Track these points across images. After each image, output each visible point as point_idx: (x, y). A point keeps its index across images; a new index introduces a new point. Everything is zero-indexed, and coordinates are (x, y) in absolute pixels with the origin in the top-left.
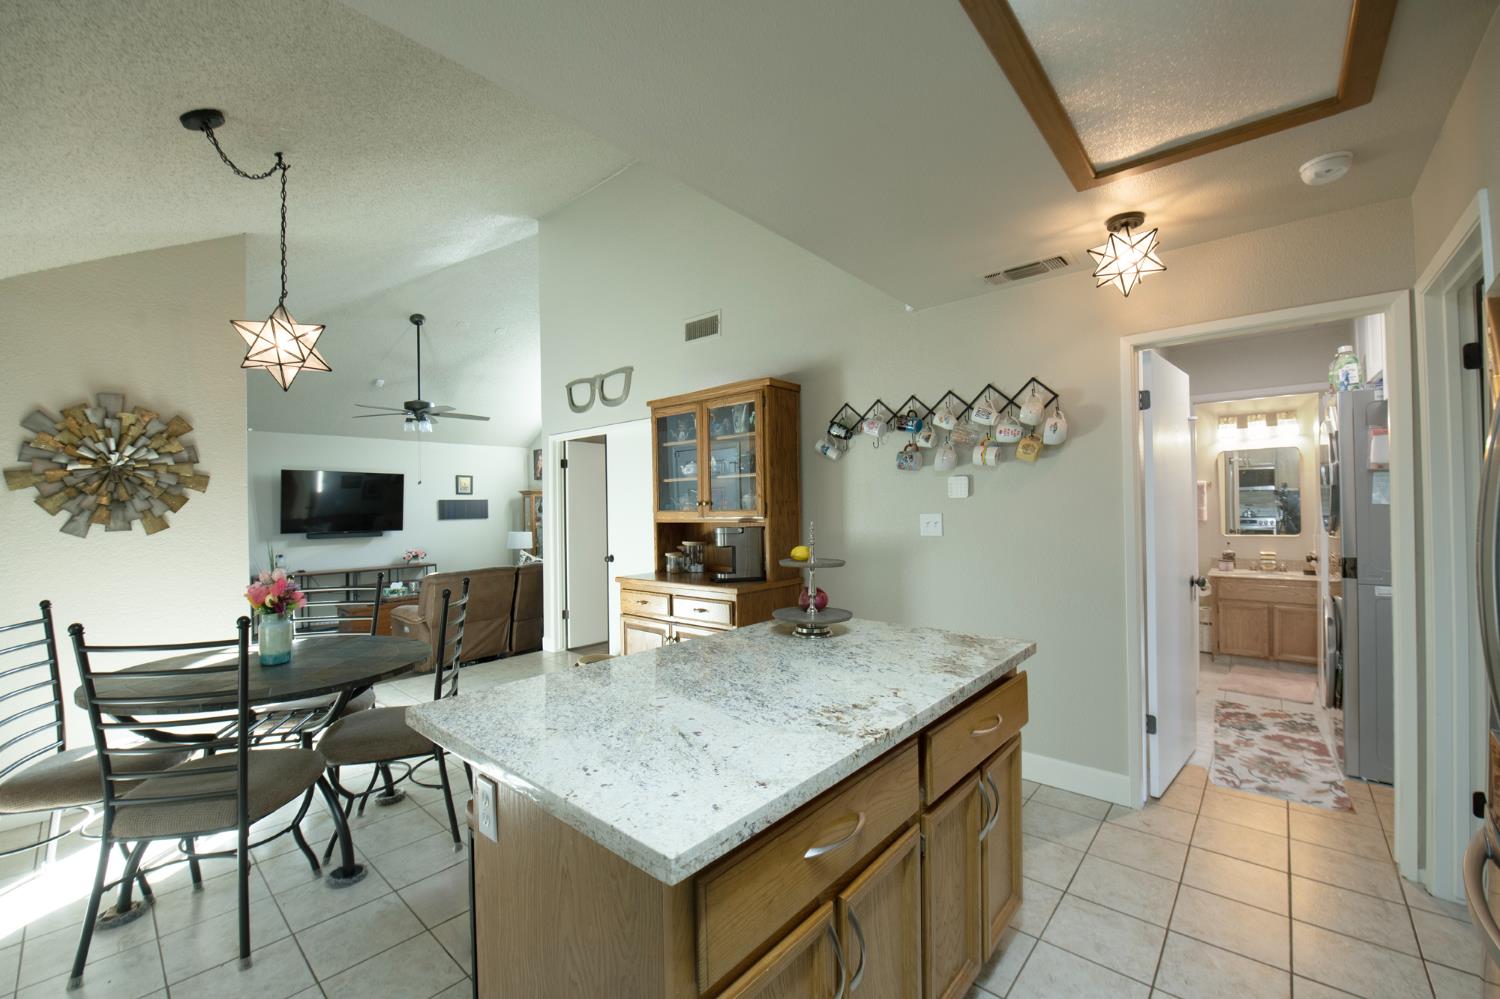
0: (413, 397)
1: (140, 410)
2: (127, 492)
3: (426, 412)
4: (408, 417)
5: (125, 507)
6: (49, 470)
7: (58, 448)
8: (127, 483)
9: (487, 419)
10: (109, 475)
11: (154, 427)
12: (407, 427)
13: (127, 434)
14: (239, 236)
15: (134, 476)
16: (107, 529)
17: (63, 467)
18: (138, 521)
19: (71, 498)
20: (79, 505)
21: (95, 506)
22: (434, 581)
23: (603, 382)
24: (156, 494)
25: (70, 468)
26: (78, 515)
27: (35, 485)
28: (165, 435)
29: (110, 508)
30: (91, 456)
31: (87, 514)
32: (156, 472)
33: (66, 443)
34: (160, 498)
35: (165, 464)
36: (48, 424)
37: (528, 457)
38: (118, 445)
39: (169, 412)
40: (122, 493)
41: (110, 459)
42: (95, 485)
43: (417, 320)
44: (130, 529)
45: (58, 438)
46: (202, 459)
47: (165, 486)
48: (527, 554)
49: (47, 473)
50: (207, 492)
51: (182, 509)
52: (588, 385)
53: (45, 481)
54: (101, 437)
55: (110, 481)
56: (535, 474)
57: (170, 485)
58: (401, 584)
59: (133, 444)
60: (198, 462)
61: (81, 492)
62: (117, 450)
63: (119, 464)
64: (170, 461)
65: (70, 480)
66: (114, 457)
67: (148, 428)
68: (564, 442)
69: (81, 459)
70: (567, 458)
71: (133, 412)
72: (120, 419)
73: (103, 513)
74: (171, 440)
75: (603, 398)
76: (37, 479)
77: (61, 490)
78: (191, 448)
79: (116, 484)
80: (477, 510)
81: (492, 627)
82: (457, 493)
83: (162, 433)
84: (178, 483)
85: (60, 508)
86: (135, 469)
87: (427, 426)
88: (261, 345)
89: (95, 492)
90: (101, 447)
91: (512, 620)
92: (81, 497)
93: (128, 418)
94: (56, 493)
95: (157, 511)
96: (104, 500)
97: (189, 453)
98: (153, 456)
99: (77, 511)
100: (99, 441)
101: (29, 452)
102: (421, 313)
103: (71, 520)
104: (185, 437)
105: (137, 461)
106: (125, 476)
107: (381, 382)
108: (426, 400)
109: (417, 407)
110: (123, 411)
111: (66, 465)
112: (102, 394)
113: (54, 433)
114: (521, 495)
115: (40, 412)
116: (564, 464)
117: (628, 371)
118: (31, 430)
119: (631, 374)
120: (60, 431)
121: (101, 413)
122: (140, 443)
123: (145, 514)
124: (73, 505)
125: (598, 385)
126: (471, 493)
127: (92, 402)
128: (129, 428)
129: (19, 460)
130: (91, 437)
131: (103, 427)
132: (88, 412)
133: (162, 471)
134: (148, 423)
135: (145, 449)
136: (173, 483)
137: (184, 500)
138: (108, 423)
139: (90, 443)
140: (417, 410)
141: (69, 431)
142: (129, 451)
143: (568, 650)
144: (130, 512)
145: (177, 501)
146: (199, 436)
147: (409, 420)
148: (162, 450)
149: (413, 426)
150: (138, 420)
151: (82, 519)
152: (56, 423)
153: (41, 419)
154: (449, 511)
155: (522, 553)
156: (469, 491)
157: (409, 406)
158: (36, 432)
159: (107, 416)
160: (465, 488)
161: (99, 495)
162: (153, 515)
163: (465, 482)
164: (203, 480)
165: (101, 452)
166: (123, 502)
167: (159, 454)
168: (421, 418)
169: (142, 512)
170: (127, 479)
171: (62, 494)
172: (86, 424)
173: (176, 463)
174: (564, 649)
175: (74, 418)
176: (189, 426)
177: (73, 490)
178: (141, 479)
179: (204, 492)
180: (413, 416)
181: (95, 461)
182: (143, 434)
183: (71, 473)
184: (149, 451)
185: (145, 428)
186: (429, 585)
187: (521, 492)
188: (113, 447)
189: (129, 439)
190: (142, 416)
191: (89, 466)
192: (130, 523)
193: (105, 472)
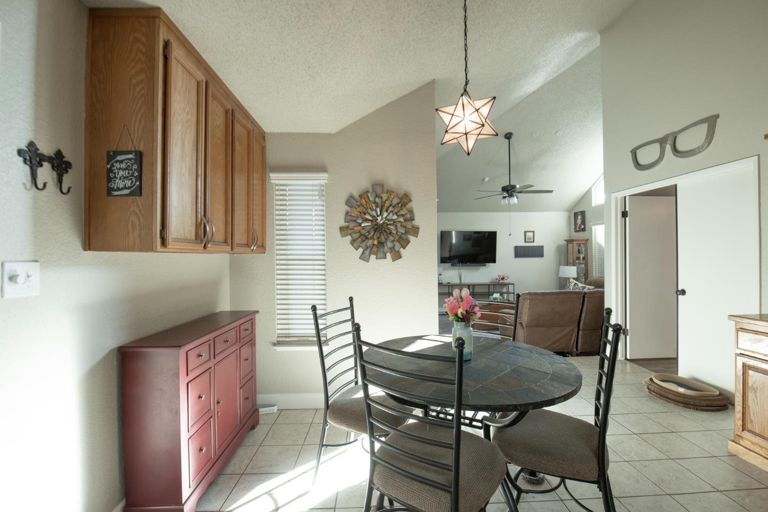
0: (506, 183)
1: (390, 192)
2: (384, 238)
3: (514, 191)
4: (504, 195)
5: (384, 246)
6: (355, 226)
7: (358, 215)
8: (384, 232)
9: (551, 192)
10: (379, 228)
11: (395, 201)
12: (503, 201)
13: (384, 206)
14: (432, 81)
15: (387, 228)
16: (377, 258)
17: (360, 224)
18: (389, 253)
19: (363, 241)
20: (366, 245)
21: (372, 245)
22: (528, 297)
23: (676, 138)
24: (397, 239)
25: (363, 225)
26: (366, 250)
27: (350, 234)
28: (400, 205)
29: (378, 246)
30: (370, 218)
31: (369, 250)
32: (396, 226)
33: (361, 212)
34: (398, 241)
35: (400, 221)
36: (355, 202)
37: (569, 217)
38: (381, 212)
39: (401, 193)
40: (383, 239)
41: (377, 220)
42: (372, 234)
43: (508, 136)
44: (386, 258)
45: (359, 210)
46: (416, 218)
47: (400, 234)
48: (575, 282)
49: (354, 228)
50: (418, 237)
51: (407, 248)
52: (657, 146)
53: (354, 232)
54: (374, 208)
55: (378, 231)
56: (575, 228)
57: (402, 233)
58: (499, 294)
59: (387, 211)
60: (414, 220)
61: (367, 238)
62: (380, 215)
63: (381, 222)
64: (402, 219)
65: (363, 232)
66: (379, 218)
67: (393, 201)
68: (625, 197)
69: (367, 220)
70: (627, 209)
71: (387, 193)
72: (382, 198)
73: (375, 249)
74: (403, 207)
75: (675, 150)
76: (350, 232)
77: (359, 237)
78: (411, 212)
79: (380, 233)
80: (538, 252)
81: (565, 332)
82: (525, 242)
83: (399, 204)
84: (406, 232)
85: (359, 247)
86: (387, 224)
87: (514, 200)
88: (455, 120)
89: (372, 238)
90: (374, 213)
91: (579, 329)
92: (367, 241)
93: (385, 196)
94: (358, 239)
95: (397, 249)
96: (376, 242)
97: (410, 214)
98: (395, 217)
99: (365, 248)
100: (374, 210)
101: (349, 218)
102: (510, 131)
103: (363, 253)
104: (408, 206)
105: (388, 220)
106: (384, 229)
107: (487, 179)
108: (514, 184)
109: (509, 188)
110: (382, 193)
111: (361, 223)
112: (375, 184)
113: (357, 207)
114: (565, 242)
115: (351, 197)
116: (624, 214)
117: (712, 122)
118: (349, 206)
119: (715, 121)
120: (359, 206)
121: (374, 195)
122: (391, 209)
123: (392, 249)
124: (363, 244)
125: (670, 141)
126: (533, 242)
127: (371, 190)
128: (385, 202)
129: (345, 222)
130: (370, 208)
131: (375, 202)
132: (369, 195)
133: (399, 225)
134: (393, 198)
135: (392, 213)
136: (403, 232)
137: (408, 242)
138: (377, 200)
139: (369, 211)
140: (509, 190)
141: (363, 206)
142: (385, 214)
143: (626, 359)
144: (386, 249)
145: (405, 243)
146: (415, 205)
147: (504, 197)
148: (399, 214)
149: (506, 201)
150: (388, 197)
151: (367, 252)
152: (357, 202)
153: (352, 200)
154: (521, 252)
155: (571, 280)
156: (532, 241)
157: (504, 189)
158: (350, 207)
159: (376, 196)
160: (530, 239)
161: (373, 240)
162: (395, 250)
163: (530, 235)
164: (417, 229)
165: (374, 216)
166: (383, 243)
167: (397, 216)
168: (511, 196)
169: (391, 249)
170: (384, 230)
171: (360, 239)
172: (368, 201)
173: (405, 220)
174: (624, 358)
175: (364, 199)
176: (410, 199)
177: (364, 237)
178: (390, 230)
179: (417, 237)
180: (506, 195)
181: (372, 221)
182: (391, 205)
183: (363, 228)
184: (393, 214)
185: (391, 201)
186: (525, 299)
187: (565, 240)
188: (379, 213)
189: (385, 208)
190: (391, 195)
191: (370, 224)
192: (385, 255)
193: (376, 227)
